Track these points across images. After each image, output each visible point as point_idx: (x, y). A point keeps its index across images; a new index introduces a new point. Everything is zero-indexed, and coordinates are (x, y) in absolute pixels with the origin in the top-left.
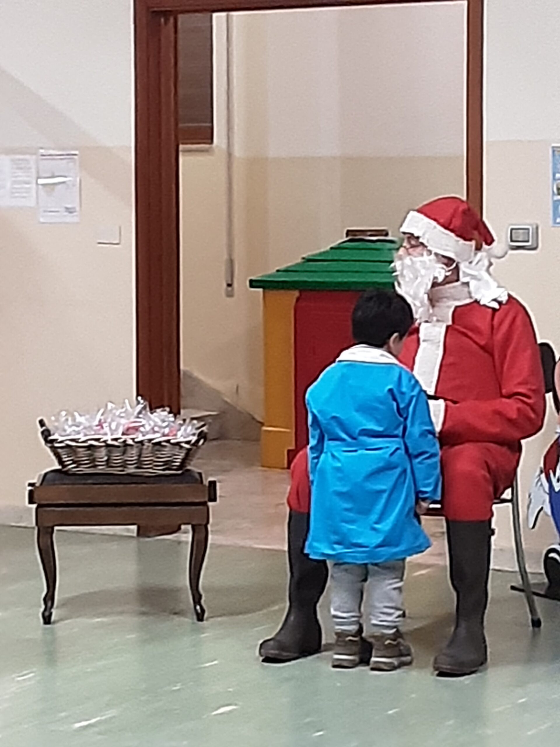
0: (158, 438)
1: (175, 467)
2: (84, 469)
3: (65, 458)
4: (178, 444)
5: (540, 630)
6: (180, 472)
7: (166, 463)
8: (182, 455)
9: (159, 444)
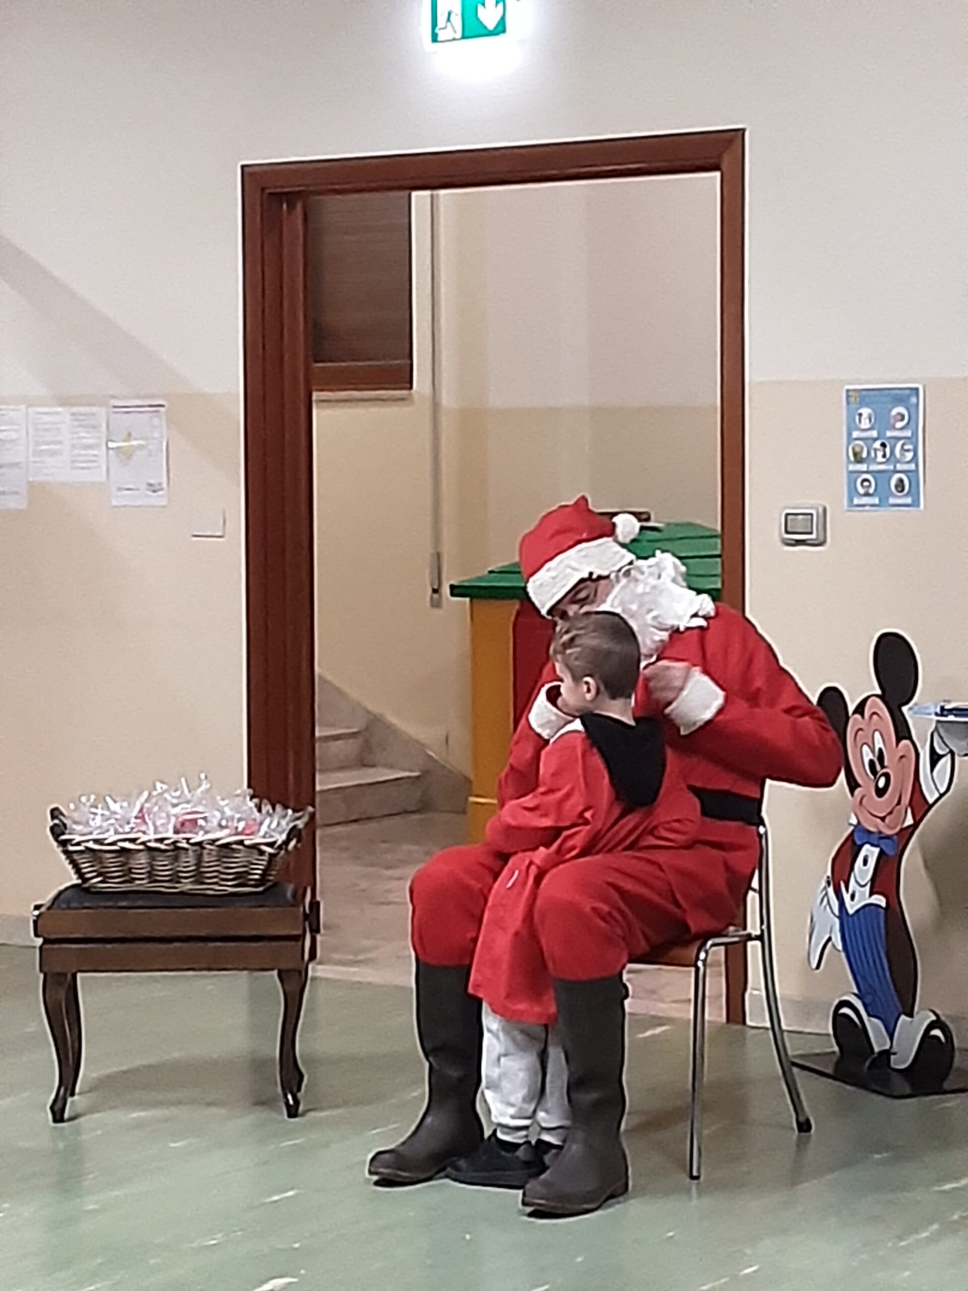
0: (224, 836)
1: (252, 883)
2: (112, 885)
3: (86, 867)
4: (255, 847)
5: (809, 1137)
6: (261, 889)
7: (239, 875)
8: (263, 862)
9: (227, 846)
